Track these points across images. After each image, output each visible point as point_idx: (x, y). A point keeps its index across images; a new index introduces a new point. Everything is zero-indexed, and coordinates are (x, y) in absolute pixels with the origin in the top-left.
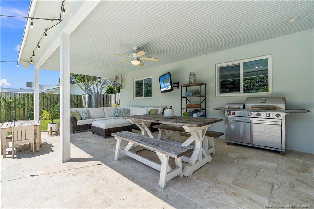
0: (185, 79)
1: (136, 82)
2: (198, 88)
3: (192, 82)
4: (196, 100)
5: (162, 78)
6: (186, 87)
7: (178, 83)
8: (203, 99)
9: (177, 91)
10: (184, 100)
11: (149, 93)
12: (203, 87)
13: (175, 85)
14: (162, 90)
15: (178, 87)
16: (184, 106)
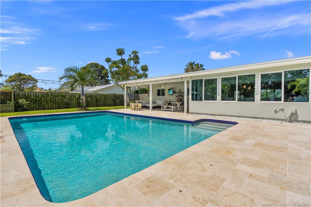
0: (177, 91)
1: (158, 90)
2: (181, 94)
3: (179, 92)
4: (180, 97)
5: (169, 90)
6: (178, 93)
7: (175, 92)
8: (182, 97)
9: (175, 94)
10: (177, 98)
11: (163, 94)
12: (182, 94)
13: (174, 92)
14: (169, 94)
15: (175, 93)
16: (177, 100)
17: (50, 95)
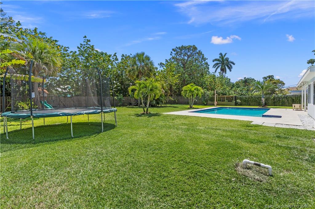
17: (253, 98)
